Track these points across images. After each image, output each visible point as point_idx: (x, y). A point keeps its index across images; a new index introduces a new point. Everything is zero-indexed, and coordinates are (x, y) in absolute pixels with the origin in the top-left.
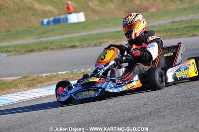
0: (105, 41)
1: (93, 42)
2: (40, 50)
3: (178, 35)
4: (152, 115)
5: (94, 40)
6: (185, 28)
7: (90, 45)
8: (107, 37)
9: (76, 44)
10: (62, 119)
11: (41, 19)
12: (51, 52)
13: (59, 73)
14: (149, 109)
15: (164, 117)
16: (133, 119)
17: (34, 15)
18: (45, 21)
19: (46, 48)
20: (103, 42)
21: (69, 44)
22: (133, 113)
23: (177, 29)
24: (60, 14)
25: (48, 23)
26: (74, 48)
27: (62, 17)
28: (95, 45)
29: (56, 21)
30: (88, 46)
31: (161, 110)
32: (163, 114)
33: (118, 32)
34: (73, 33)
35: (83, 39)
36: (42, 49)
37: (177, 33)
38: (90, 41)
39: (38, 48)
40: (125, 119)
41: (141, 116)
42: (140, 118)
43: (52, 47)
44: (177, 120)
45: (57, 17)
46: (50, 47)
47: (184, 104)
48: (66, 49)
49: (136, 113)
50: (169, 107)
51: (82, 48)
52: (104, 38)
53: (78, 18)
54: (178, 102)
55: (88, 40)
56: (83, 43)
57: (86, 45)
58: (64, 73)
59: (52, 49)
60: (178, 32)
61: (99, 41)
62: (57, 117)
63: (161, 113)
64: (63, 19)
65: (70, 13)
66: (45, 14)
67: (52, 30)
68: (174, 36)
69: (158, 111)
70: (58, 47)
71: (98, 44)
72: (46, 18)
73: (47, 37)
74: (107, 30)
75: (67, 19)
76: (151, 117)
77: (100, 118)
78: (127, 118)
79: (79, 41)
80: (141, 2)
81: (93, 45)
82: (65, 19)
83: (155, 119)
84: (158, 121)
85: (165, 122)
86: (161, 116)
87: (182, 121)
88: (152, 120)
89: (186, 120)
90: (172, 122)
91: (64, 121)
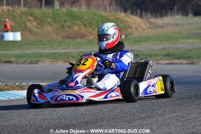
0: (42, 59)
1: (30, 60)
5: (30, 57)
7: (26, 62)
8: (45, 56)
9: (12, 59)
20: (40, 61)
21: (4, 59)
26: (9, 63)
28: (31, 63)
30: (24, 63)
33: (54, 53)
35: (20, 56)
38: (26, 58)
51: (17, 64)
52: (40, 56)
55: (24, 57)
56: (19, 59)
57: (21, 61)
61: (36, 59)
71: (35, 62)
74: (43, 51)
75: (3, 37)
79: (15, 57)
80: (80, 29)
81: (28, 62)
82: (1, 36)
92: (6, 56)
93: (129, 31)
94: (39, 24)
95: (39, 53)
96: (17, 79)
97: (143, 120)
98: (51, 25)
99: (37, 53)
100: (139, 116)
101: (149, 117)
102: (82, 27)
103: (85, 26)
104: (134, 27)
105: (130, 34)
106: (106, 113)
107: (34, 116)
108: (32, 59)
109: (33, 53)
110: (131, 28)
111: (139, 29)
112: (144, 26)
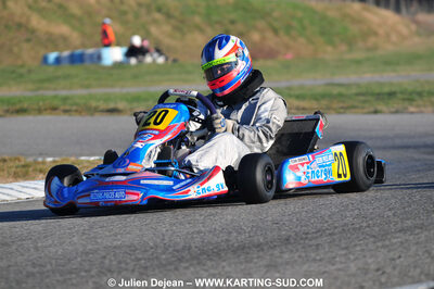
2: (40, 111)
3: (342, 108)
4: (290, 243)
6: (358, 94)
9: (121, 105)
10: (95, 238)
11: (42, 52)
12: (65, 117)
13: (83, 158)
14: (284, 233)
15: (317, 249)
16: (249, 248)
17: (28, 40)
18: (52, 56)
19: (54, 109)
21: (103, 105)
22: (250, 237)
23: (340, 95)
24: (84, 46)
25: (58, 60)
26: (115, 114)
27: (90, 51)
29: (76, 59)
31: (309, 236)
32: (313, 242)
34: (112, 86)
35: (137, 99)
36: (46, 110)
37: (341, 105)
39: (36, 107)
40: (233, 246)
41: (266, 243)
42: (265, 248)
43: (67, 108)
44: (345, 255)
45: (78, 51)
46: (62, 108)
47: (360, 229)
48: (97, 114)
49: (256, 238)
50: (328, 232)
54: (346, 225)
56: (135, 105)
58: (92, 158)
59: (66, 111)
60: (344, 102)
62: (84, 234)
63: (310, 240)
64: (91, 56)
65: (108, 45)
66: (53, 42)
67: (67, 77)
68: (335, 109)
69: (304, 236)
70: (80, 109)
72: (53, 51)
73: (55, 89)
75: (99, 57)
76: (290, 247)
77: (178, 240)
78: (236, 245)
79: (127, 100)
80: (264, 38)
82: (95, 56)
83: (297, 250)
84: (303, 255)
85: (318, 258)
86: (310, 246)
87: (356, 259)
88: (292, 251)
89: (365, 257)
90: (334, 258)
91: (99, 241)
92: (107, 99)
93: (372, 40)
94: (177, 28)
98: (201, 30)
100: (399, 226)
101: (422, 227)
102: (269, 35)
103: (275, 31)
104: (381, 31)
105: (375, 48)
106: (326, 219)
110: (376, 34)
111: (394, 38)
112: (404, 31)
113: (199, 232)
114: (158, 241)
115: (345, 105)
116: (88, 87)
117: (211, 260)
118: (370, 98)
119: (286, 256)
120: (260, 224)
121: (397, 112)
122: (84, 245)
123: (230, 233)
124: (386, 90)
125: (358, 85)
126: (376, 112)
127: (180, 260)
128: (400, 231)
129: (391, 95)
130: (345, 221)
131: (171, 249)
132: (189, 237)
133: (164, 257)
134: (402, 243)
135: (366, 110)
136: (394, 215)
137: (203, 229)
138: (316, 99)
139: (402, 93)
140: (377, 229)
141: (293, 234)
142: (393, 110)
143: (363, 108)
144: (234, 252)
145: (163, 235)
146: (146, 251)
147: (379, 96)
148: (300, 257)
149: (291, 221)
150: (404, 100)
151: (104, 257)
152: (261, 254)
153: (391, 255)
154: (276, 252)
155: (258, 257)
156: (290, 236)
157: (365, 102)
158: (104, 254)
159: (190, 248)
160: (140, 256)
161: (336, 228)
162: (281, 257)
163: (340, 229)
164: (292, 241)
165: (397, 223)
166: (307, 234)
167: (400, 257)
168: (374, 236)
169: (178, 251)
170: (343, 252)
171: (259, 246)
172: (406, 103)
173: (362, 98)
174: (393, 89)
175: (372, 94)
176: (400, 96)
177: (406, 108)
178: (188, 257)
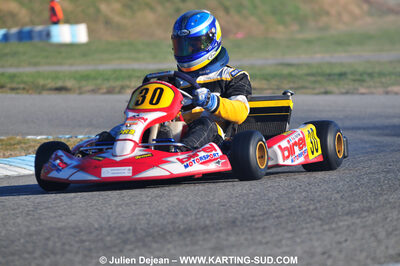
0: (133, 84)
1: (107, 85)
4: (237, 226)
5: (108, 80)
6: (308, 75)
8: (139, 78)
9: (69, 84)
10: (39, 218)
13: (29, 137)
14: (230, 215)
15: (264, 232)
16: (195, 230)
18: (1, 33)
19: (1, 87)
20: (128, 87)
21: (51, 84)
22: (196, 219)
23: (290, 75)
24: (33, 23)
25: (6, 37)
26: (63, 92)
27: (39, 28)
28: (110, 91)
29: (25, 36)
30: (93, 91)
31: (256, 219)
32: (260, 225)
34: (60, 64)
35: (86, 77)
37: (292, 85)
38: (99, 82)
40: (179, 227)
41: (213, 226)
42: (211, 230)
45: (27, 28)
47: (307, 211)
48: (44, 93)
49: (202, 220)
50: (274, 214)
51: (81, 93)
52: (130, 77)
53: (73, 35)
54: (293, 207)
55: (95, 78)
56: (84, 83)
57: (90, 88)
58: (39, 138)
59: (13, 90)
60: (294, 82)
61: (119, 83)
62: (28, 215)
63: (257, 222)
64: (40, 32)
65: (56, 23)
66: (1, 18)
67: (14, 54)
69: (251, 219)
70: (27, 87)
71: (117, 90)
72: (1, 28)
75: (48, 35)
76: (236, 229)
77: (124, 222)
78: (182, 227)
79: (75, 79)
81: (105, 90)
82: (44, 33)
83: (243, 233)
84: (249, 237)
85: (264, 241)
86: (257, 229)
87: (302, 242)
88: (238, 234)
89: (311, 240)
90: (280, 241)
91: (44, 222)
92: (56, 77)
94: (125, 6)
95: (127, 70)
96: (80, 126)
97: (356, 216)
98: (152, 8)
99: (121, 70)
100: (347, 208)
101: (369, 210)
102: (221, 13)
103: (226, 10)
104: (333, 11)
105: (325, 28)
106: (274, 201)
107: (118, 206)
108: (112, 83)
109: (114, 71)
110: (328, 14)
111: (345, 18)
112: (356, 11)
113: (145, 214)
114: (104, 222)
115: (296, 85)
116: (36, 64)
117: (156, 242)
118: (319, 78)
119: (232, 239)
120: (207, 206)
121: (347, 93)
122: (28, 227)
123: (176, 215)
124: (337, 70)
125: (308, 65)
126: (326, 93)
127: (125, 242)
128: (347, 214)
129: (342, 75)
130: (293, 204)
131: (116, 231)
132: (135, 218)
133: (108, 238)
134: (349, 226)
135: (316, 91)
136: (342, 197)
137: (149, 211)
138: (267, 80)
139: (353, 73)
140: (324, 212)
141: (239, 217)
142: (344, 91)
143: (314, 89)
144: (180, 234)
145: (109, 216)
146: (91, 233)
147: (330, 77)
148: (246, 239)
149: (238, 203)
150: (354, 80)
151: (48, 239)
152: (207, 236)
153: (338, 238)
154: (222, 235)
155: (204, 240)
156: (236, 219)
157: (315, 82)
158: (47, 235)
159: (135, 230)
160: (84, 238)
161: (283, 210)
162: (227, 240)
163: (287, 212)
164: (238, 223)
165: (344, 206)
166: (253, 216)
167: (346, 240)
168: (321, 219)
169: (123, 233)
170: (290, 235)
171: (205, 229)
172: (356, 85)
173: (313, 79)
174: (344, 70)
175: (323, 75)
176: (350, 77)
177: (357, 89)
178: (133, 239)
